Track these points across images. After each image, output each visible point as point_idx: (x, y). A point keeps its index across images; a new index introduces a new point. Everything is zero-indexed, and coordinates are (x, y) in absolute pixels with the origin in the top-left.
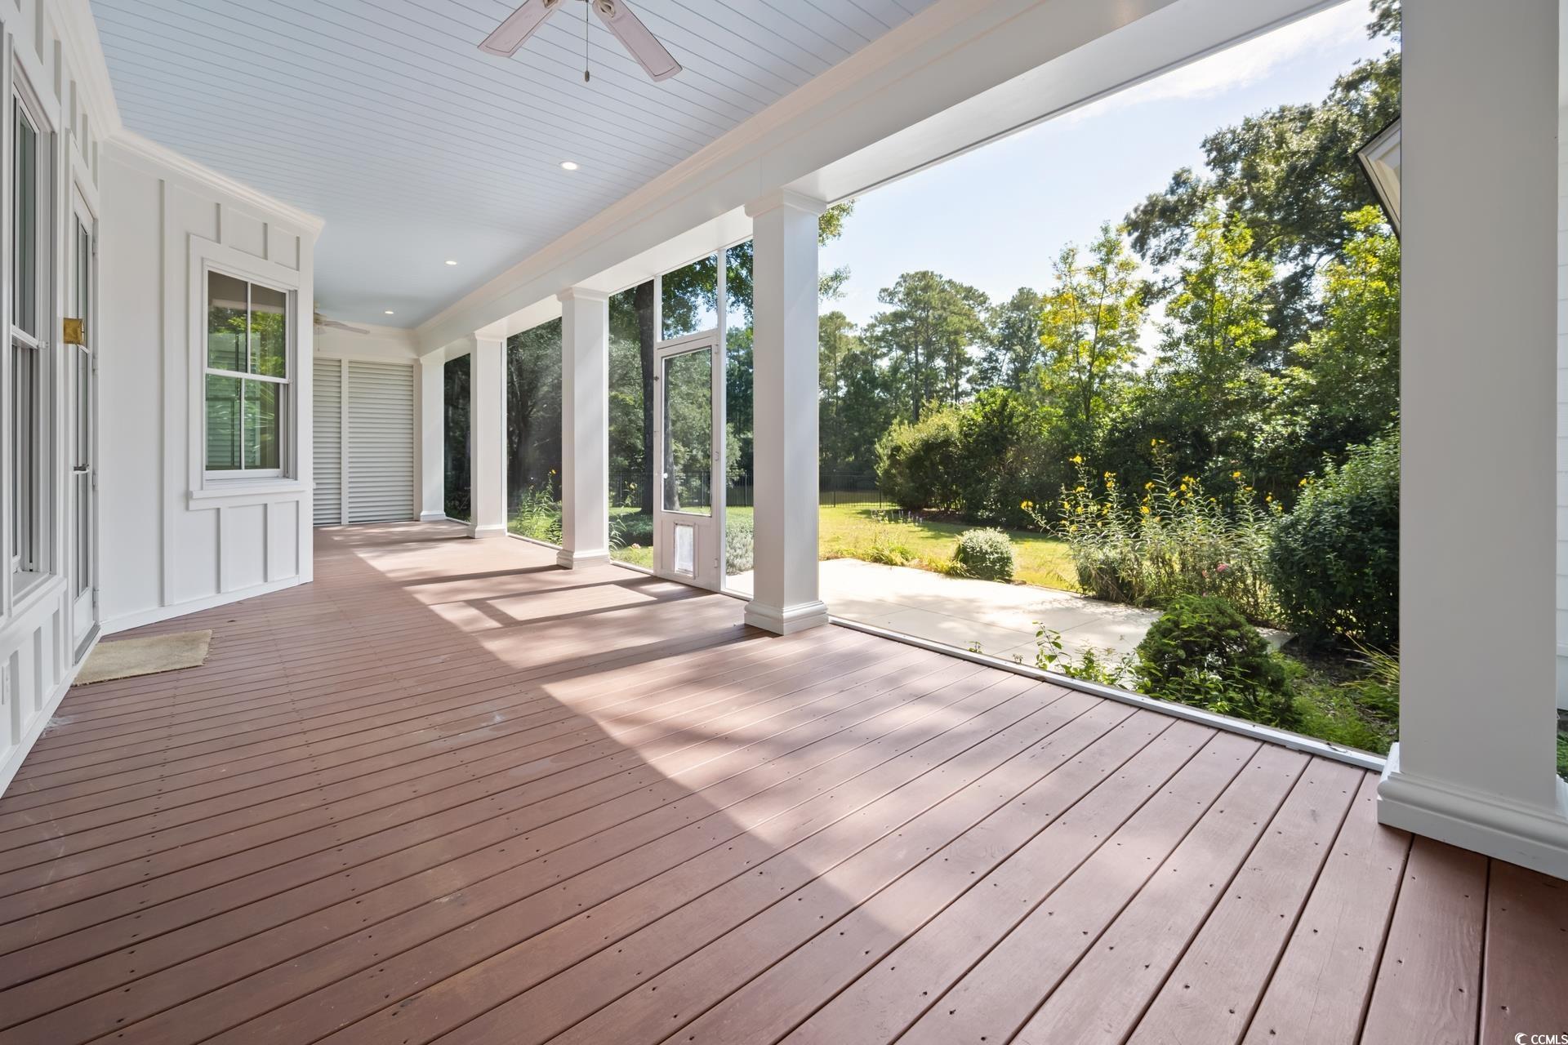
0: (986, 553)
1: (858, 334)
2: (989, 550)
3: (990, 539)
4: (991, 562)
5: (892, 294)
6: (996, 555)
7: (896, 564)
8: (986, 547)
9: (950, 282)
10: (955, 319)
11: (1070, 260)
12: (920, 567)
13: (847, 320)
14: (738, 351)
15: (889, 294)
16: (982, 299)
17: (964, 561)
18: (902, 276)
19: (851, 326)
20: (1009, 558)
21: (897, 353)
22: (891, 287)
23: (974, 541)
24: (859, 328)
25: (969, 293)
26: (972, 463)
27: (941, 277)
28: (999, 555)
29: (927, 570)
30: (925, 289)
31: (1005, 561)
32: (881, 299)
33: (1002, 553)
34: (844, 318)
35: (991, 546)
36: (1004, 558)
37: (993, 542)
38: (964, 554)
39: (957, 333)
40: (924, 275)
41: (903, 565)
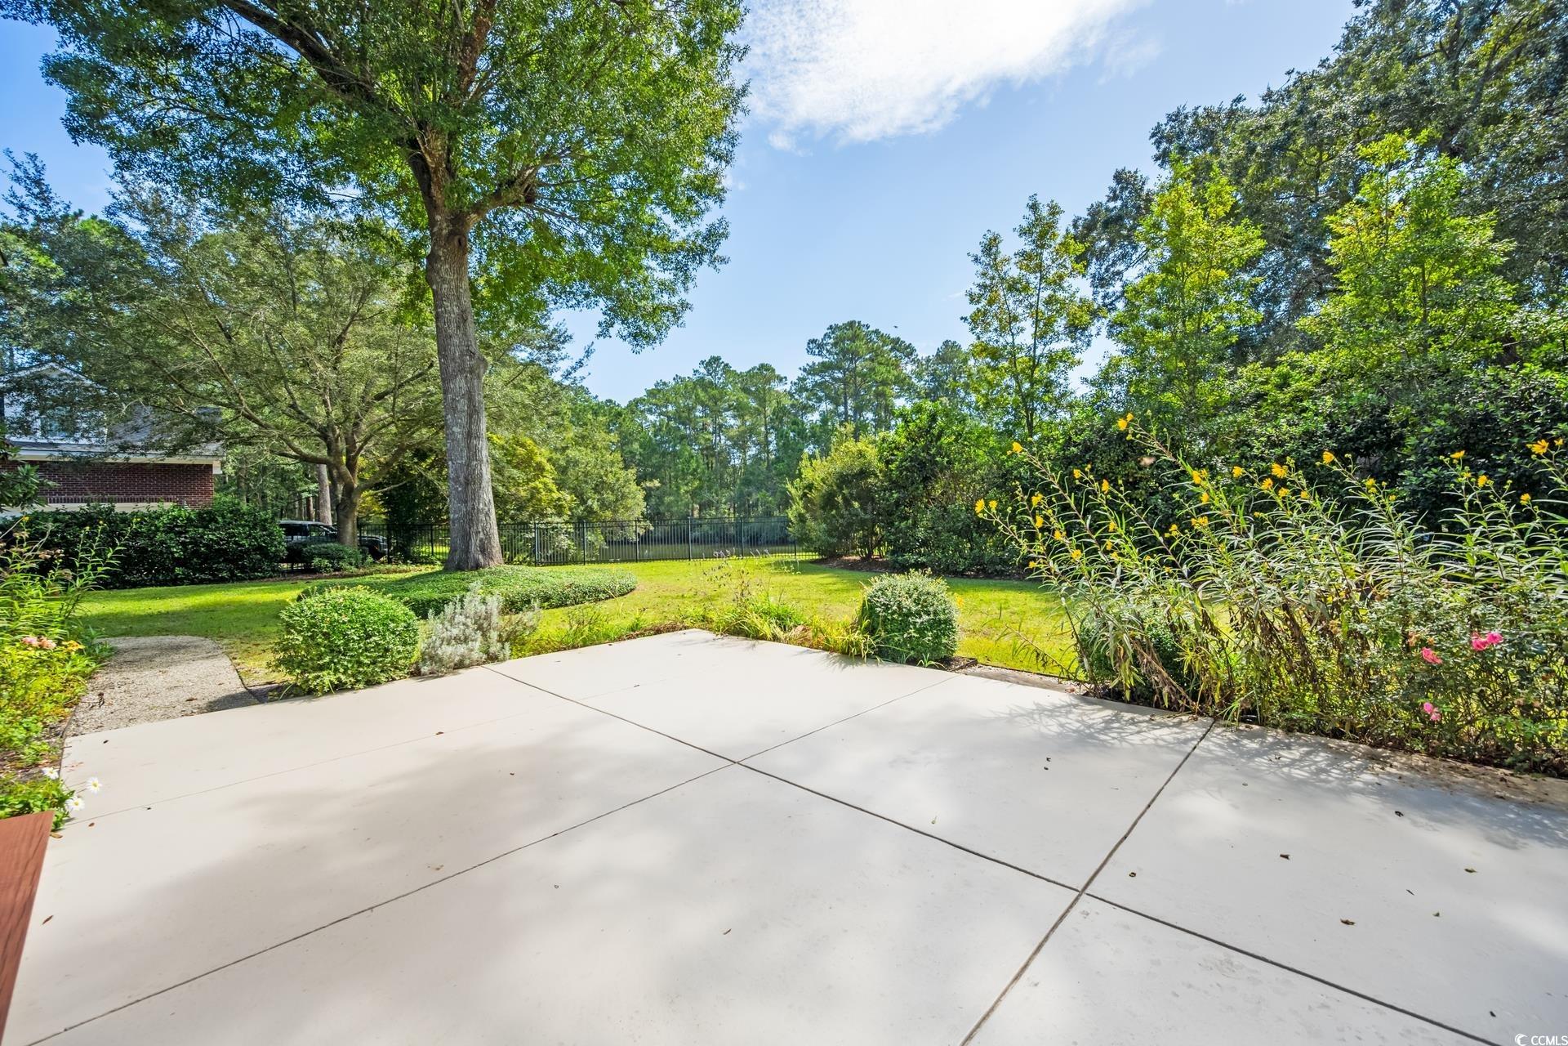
0: (910, 614)
1: (787, 387)
2: (914, 609)
3: (916, 589)
4: (918, 631)
5: (820, 346)
6: (925, 617)
7: (764, 638)
8: (908, 603)
9: (877, 332)
10: (883, 369)
11: (994, 250)
12: (802, 641)
13: (777, 373)
14: (666, 407)
15: (815, 346)
16: (909, 351)
17: (871, 630)
18: (831, 327)
19: (781, 379)
20: (948, 622)
21: (826, 406)
22: (819, 337)
23: (889, 594)
24: (789, 382)
25: (897, 344)
26: (895, 496)
27: (868, 327)
28: (932, 616)
29: (811, 646)
30: (854, 338)
31: (942, 625)
32: (810, 351)
33: (935, 613)
34: (774, 370)
35: (917, 602)
36: (940, 622)
37: (920, 594)
38: (872, 618)
39: (884, 383)
40: (851, 324)
41: (775, 638)
